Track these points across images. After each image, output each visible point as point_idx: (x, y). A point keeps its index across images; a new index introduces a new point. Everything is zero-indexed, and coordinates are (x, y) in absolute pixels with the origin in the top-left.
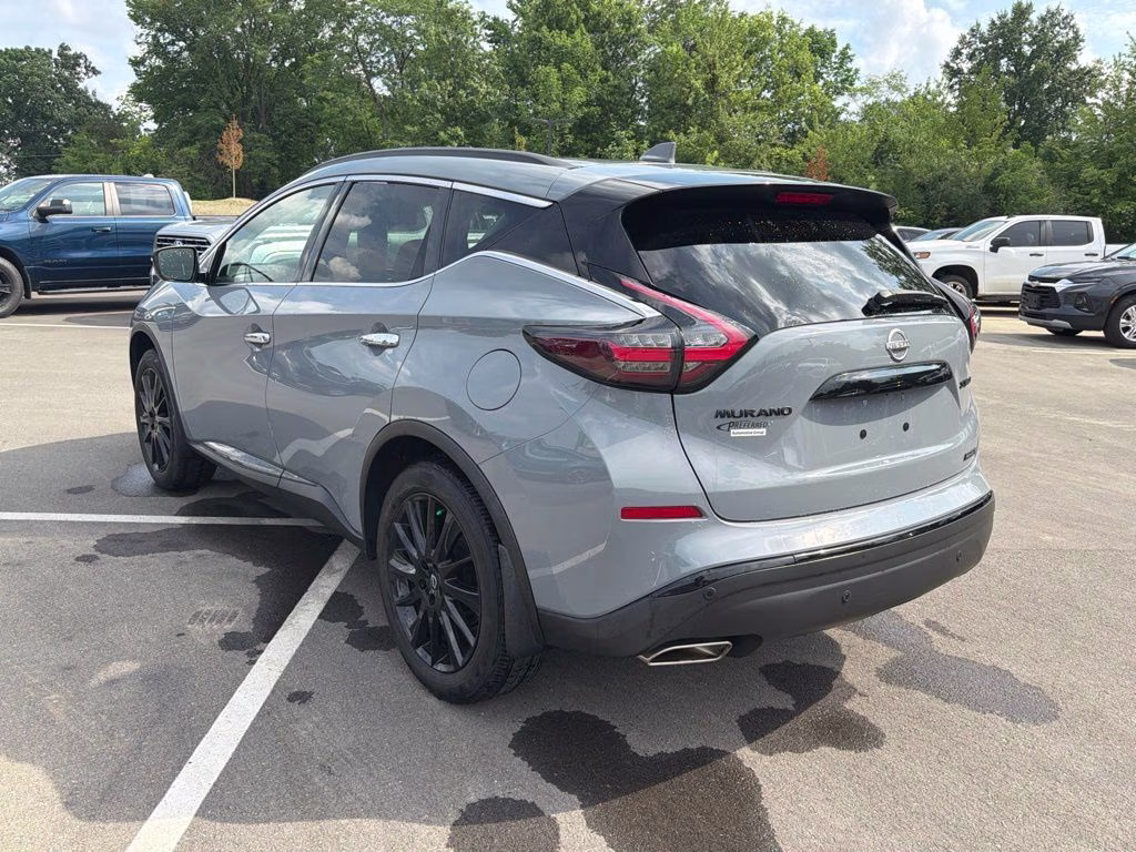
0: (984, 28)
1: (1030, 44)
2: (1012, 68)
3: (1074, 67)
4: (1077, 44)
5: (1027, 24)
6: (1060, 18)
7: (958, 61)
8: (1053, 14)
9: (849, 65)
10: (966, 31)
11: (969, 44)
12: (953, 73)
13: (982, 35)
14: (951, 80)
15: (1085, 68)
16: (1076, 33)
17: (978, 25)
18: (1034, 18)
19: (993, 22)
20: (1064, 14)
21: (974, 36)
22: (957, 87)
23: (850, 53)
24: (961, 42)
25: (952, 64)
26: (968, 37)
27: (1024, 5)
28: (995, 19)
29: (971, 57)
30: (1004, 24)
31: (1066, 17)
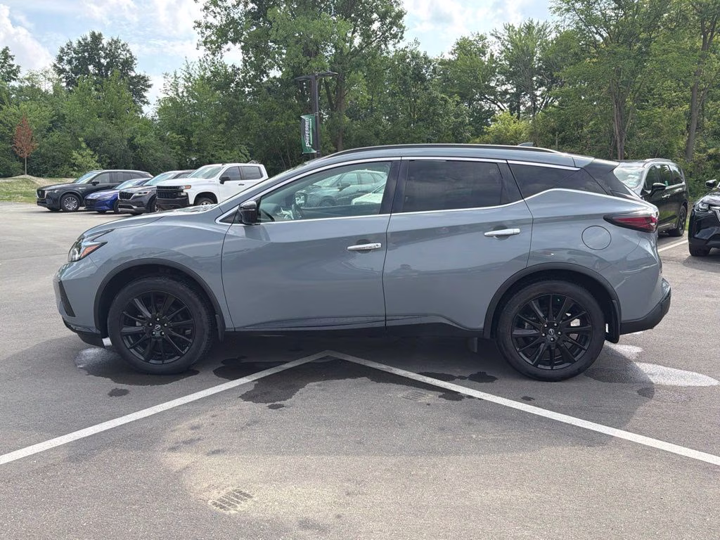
0: (75, 45)
1: (105, 58)
2: (97, 72)
3: (133, 74)
4: (132, 62)
5: (101, 45)
6: (120, 45)
7: (62, 64)
8: (116, 42)
9: (11, 62)
10: (64, 45)
11: (67, 54)
12: (61, 71)
13: (75, 49)
14: (59, 75)
15: (140, 75)
16: (131, 54)
17: (71, 42)
18: (105, 42)
19: (80, 42)
20: (122, 42)
21: (69, 49)
22: (65, 80)
23: (10, 53)
24: (61, 52)
25: (58, 65)
26: (66, 49)
27: (97, 34)
28: (81, 40)
29: (70, 62)
30: (87, 44)
31: (124, 45)
